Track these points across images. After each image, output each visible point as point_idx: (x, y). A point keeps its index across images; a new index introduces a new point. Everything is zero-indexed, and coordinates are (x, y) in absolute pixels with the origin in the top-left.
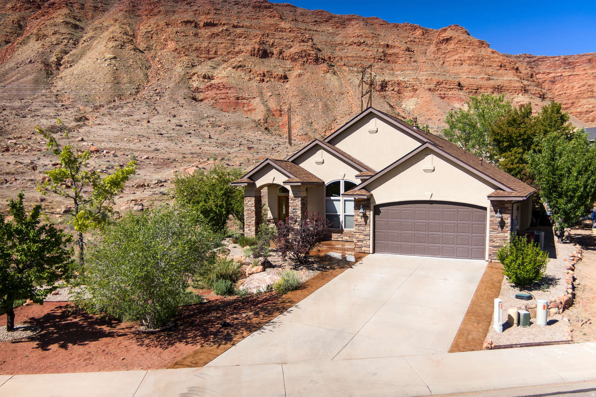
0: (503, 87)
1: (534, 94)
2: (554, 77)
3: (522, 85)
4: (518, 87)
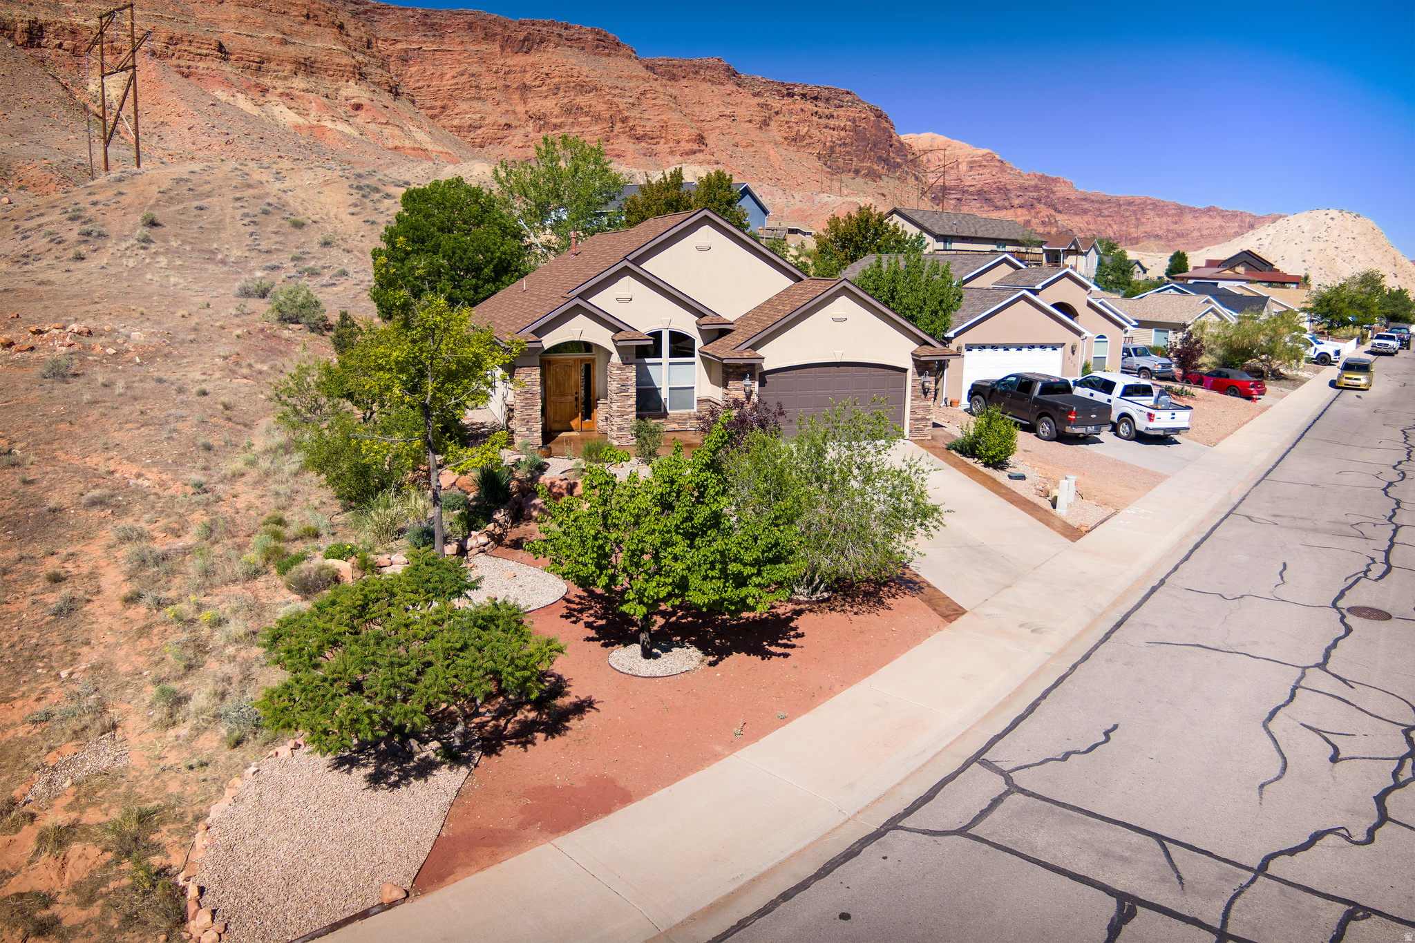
0: (315, 62)
1: (379, 84)
2: (406, 51)
3: (354, 62)
4: (346, 66)
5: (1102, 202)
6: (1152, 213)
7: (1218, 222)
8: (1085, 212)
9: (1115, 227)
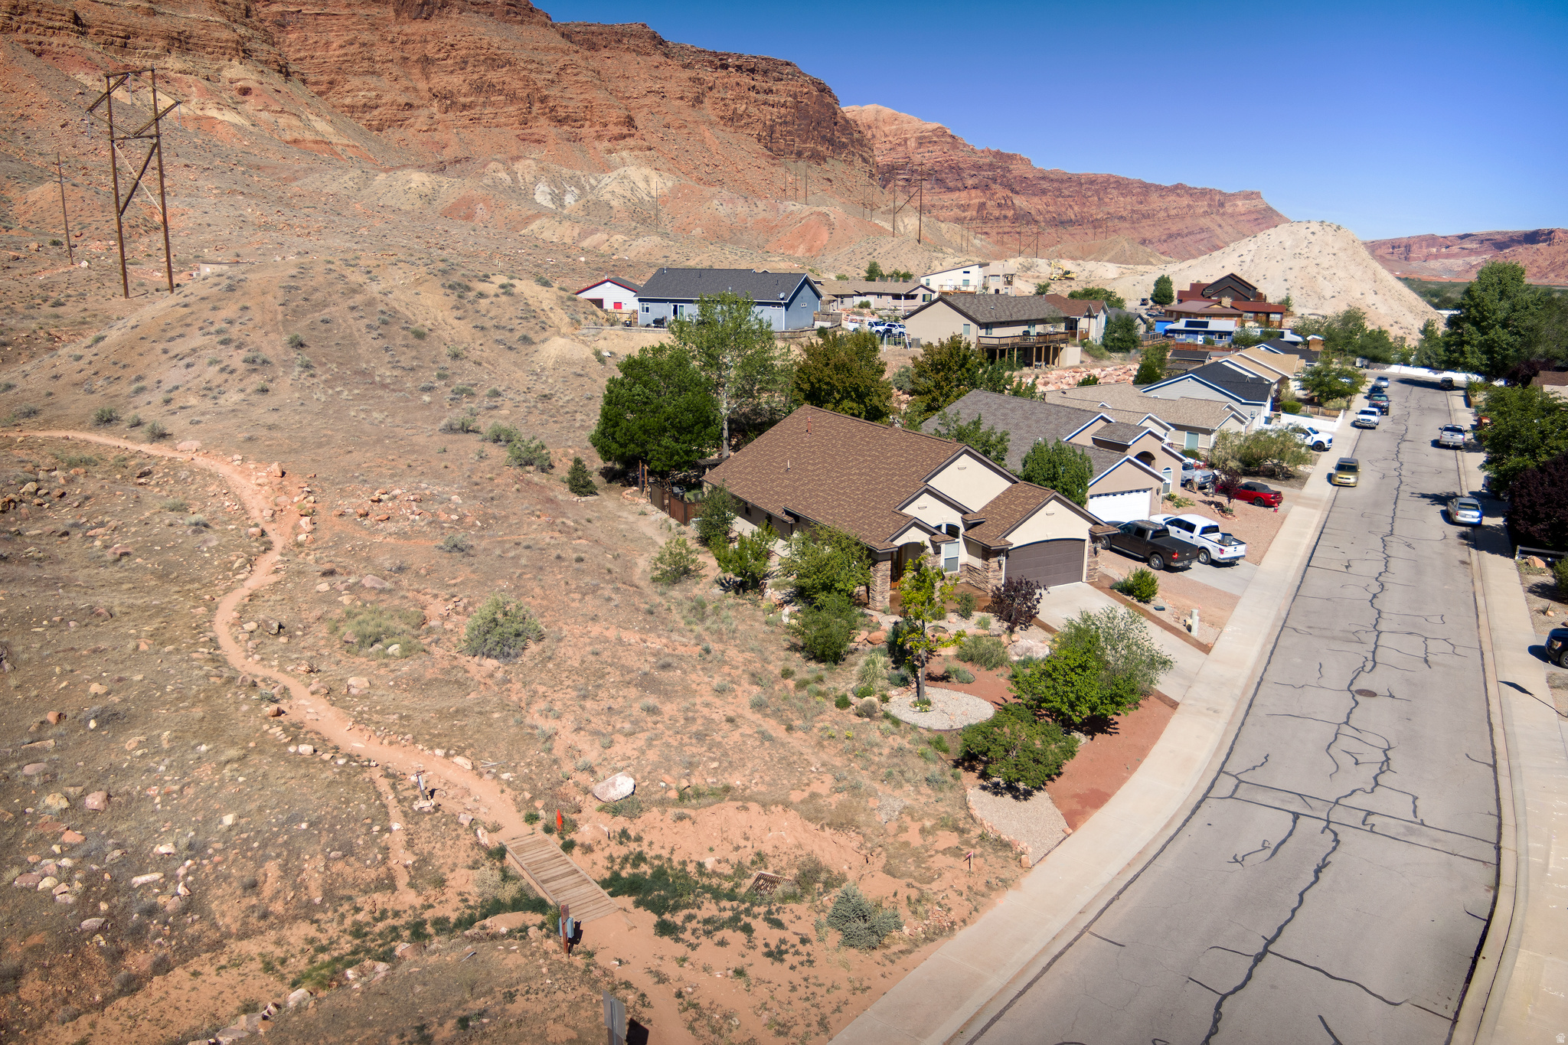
0: (190, 37)
1: (266, 63)
2: (283, 14)
5: (1062, 181)
6: (1115, 192)
7: (1186, 201)
8: (1044, 192)
9: (1076, 208)
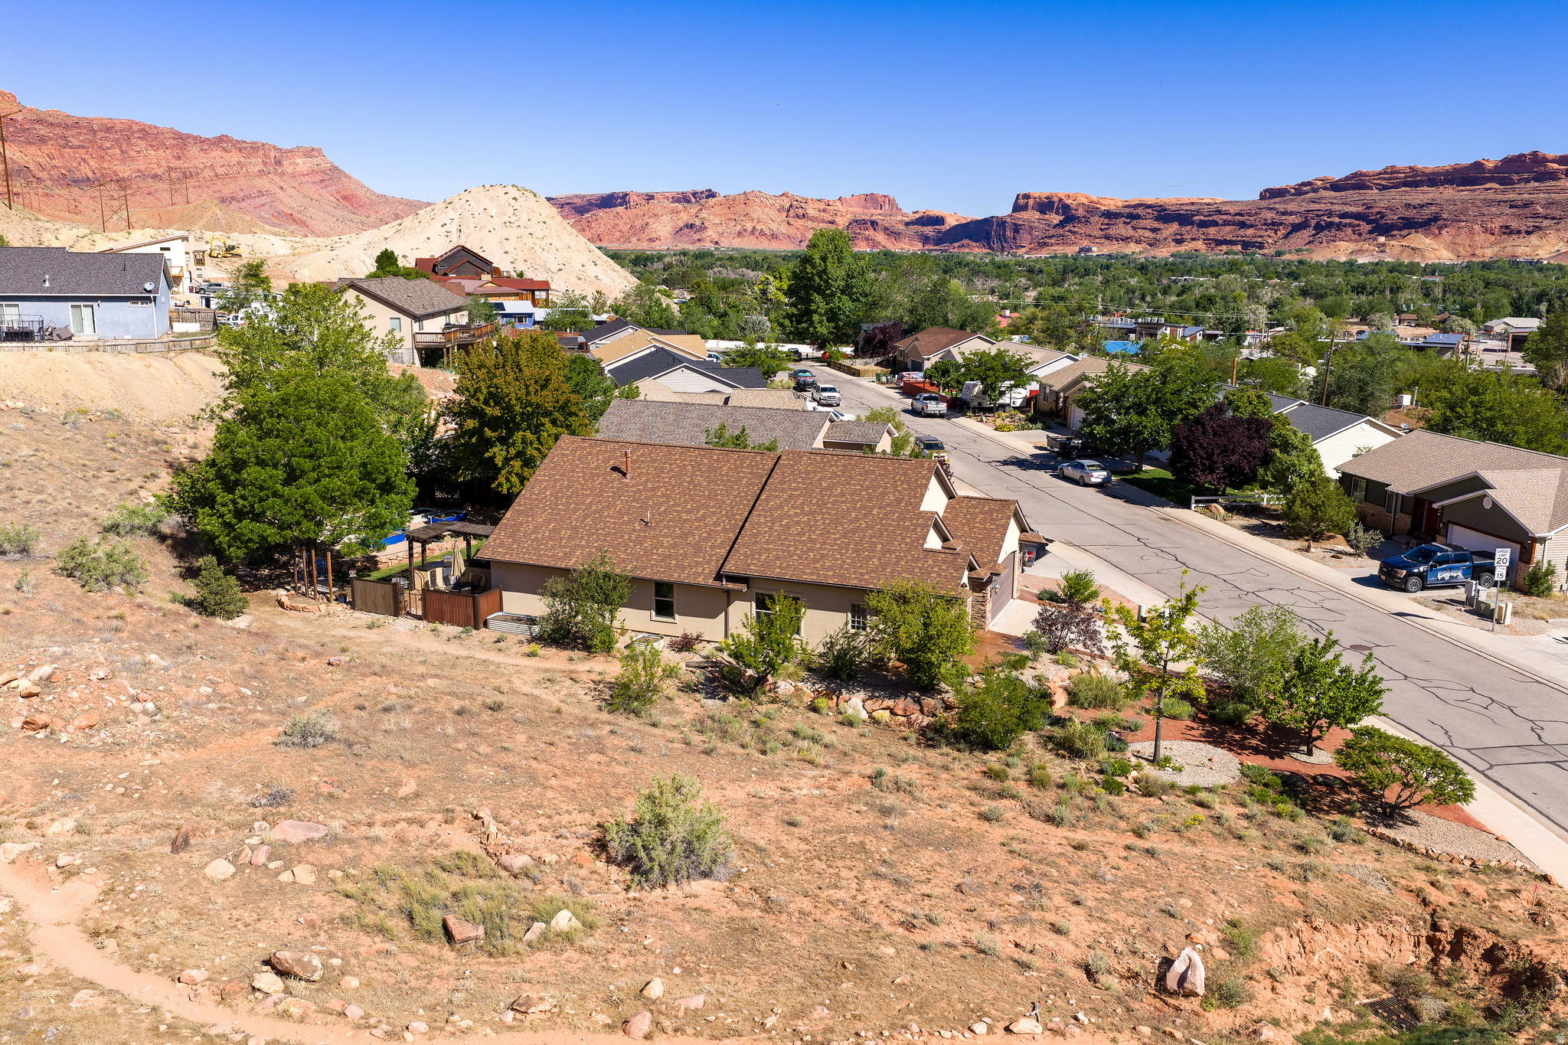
5: (66, 127)
6: (143, 144)
7: (235, 157)
8: (43, 140)
9: (92, 163)
